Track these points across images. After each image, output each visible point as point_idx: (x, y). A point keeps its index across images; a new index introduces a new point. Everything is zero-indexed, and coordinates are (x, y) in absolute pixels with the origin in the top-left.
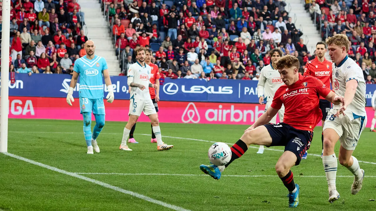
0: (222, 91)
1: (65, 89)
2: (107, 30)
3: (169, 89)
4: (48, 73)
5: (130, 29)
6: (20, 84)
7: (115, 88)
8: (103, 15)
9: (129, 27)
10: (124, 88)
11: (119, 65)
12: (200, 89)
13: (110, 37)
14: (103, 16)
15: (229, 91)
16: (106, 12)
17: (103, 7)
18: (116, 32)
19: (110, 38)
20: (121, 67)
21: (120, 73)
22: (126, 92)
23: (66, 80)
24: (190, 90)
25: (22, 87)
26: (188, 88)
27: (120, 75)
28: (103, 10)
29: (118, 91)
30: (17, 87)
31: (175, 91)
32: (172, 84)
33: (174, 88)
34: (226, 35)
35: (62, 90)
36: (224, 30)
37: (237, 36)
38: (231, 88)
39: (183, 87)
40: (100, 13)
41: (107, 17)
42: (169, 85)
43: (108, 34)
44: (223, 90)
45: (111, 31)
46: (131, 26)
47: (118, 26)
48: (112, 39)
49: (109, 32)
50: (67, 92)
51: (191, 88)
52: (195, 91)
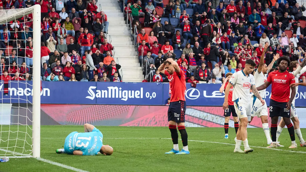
1: (91, 96)
2: (130, 39)
3: (191, 95)
4: (74, 80)
5: (152, 37)
6: (47, 91)
7: (139, 94)
8: (126, 23)
9: (150, 35)
10: (148, 94)
11: (142, 72)
12: (221, 94)
13: (133, 44)
14: (126, 25)
16: (128, 20)
17: (125, 16)
18: (139, 40)
20: (144, 74)
21: (143, 80)
22: (149, 97)
23: (92, 87)
24: (212, 95)
25: (49, 95)
26: (209, 93)
27: (143, 81)
28: (125, 19)
29: (142, 97)
30: (44, 95)
31: (198, 96)
32: (194, 90)
33: (195, 93)
37: (256, 41)
39: (205, 92)
40: (123, 22)
41: (130, 26)
42: (191, 90)
45: (134, 39)
46: (153, 34)
47: (143, 35)
48: (135, 47)
49: (132, 40)
50: (92, 98)
51: (212, 94)
52: (216, 95)
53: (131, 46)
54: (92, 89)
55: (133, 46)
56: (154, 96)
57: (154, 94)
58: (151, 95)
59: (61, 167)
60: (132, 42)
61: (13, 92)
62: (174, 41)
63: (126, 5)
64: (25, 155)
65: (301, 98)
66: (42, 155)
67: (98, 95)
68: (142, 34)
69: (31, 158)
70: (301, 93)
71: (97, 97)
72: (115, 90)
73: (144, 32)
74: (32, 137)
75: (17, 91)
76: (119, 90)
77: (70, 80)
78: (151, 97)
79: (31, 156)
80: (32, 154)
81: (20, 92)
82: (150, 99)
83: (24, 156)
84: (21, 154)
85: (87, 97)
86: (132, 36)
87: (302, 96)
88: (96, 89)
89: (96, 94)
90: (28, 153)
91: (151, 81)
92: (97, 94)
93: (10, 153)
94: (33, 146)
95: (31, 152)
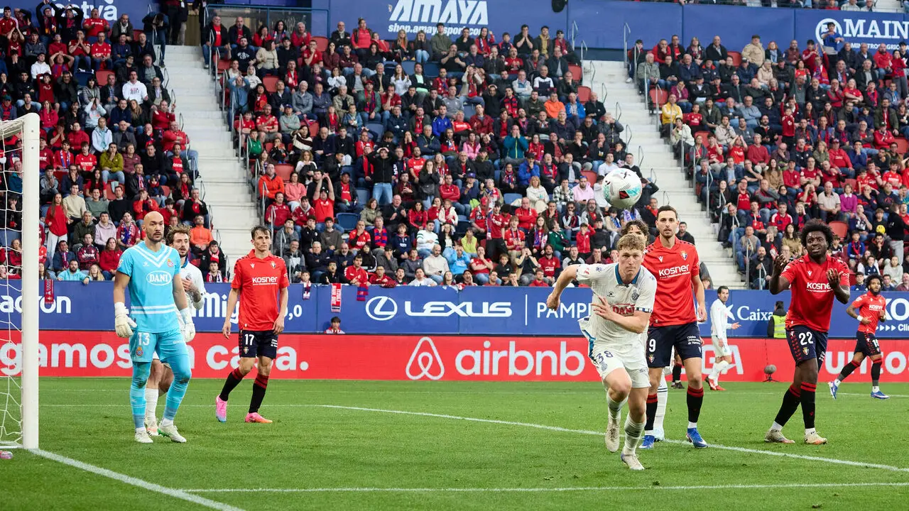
0: (490, 312)
2: (246, 188)
3: (377, 311)
5: (295, 184)
6: (64, 303)
8: (237, 155)
9: (291, 181)
12: (442, 309)
13: (252, 201)
14: (236, 158)
15: (504, 312)
16: (242, 149)
17: (236, 139)
18: (265, 192)
19: (253, 204)
22: (288, 316)
24: (423, 311)
26: (417, 307)
28: (236, 145)
30: (59, 311)
31: (392, 314)
32: (384, 299)
33: (388, 306)
34: (496, 193)
36: (491, 183)
37: (519, 195)
38: (509, 304)
39: (408, 305)
40: (231, 152)
41: (245, 160)
42: (378, 301)
43: (249, 196)
44: (491, 309)
45: (253, 188)
46: (296, 178)
47: (271, 178)
48: (257, 205)
49: (250, 192)
51: (424, 308)
53: (248, 204)
56: (298, 313)
57: (298, 309)
58: (291, 310)
63: (237, 118)
64: (6, 442)
66: (43, 443)
68: (270, 176)
69: (19, 449)
72: (213, 300)
73: (273, 172)
74: (20, 403)
76: (221, 300)
78: (291, 315)
79: (19, 446)
80: (21, 442)
83: (5, 445)
86: (250, 183)
90: (13, 438)
94: (24, 424)
95: (18, 436)
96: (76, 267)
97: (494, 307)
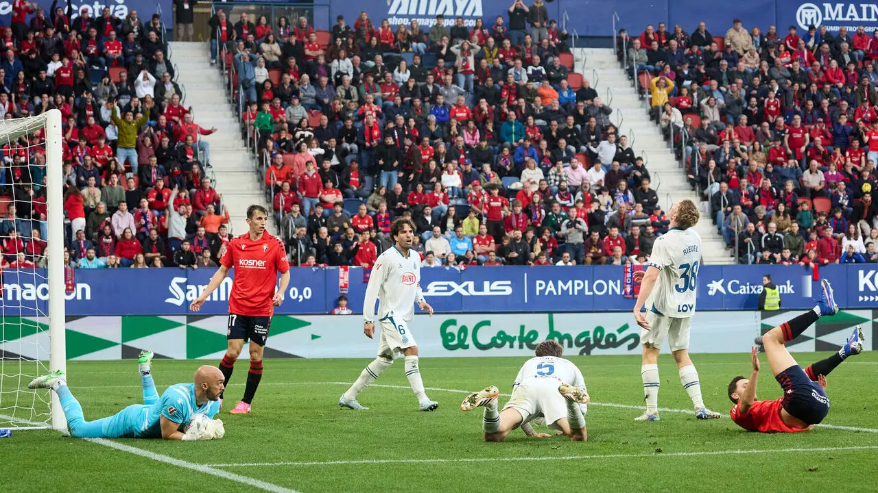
0: (491, 291)
1: (175, 297)
2: (255, 177)
6: (83, 290)
8: (246, 146)
10: (294, 292)
12: (446, 288)
13: (261, 189)
14: (245, 148)
15: (504, 290)
16: (250, 139)
17: (245, 130)
18: (274, 180)
22: (298, 298)
23: (176, 280)
24: (427, 290)
25: (88, 297)
28: (244, 136)
29: (282, 297)
30: (79, 297)
34: (493, 177)
35: (170, 300)
36: (487, 167)
37: (515, 178)
38: (509, 282)
40: (240, 142)
41: (253, 150)
43: (258, 185)
44: (492, 288)
45: (262, 178)
47: (279, 168)
48: (266, 193)
49: (258, 181)
50: (179, 303)
51: (428, 288)
52: (436, 291)
53: (258, 192)
54: (178, 284)
55: (262, 192)
56: (307, 295)
57: (307, 292)
58: (301, 293)
59: (110, 448)
60: (259, 184)
61: (14, 292)
62: (345, 182)
63: (245, 110)
64: (36, 423)
65: (610, 293)
67: (191, 295)
68: (278, 165)
69: (48, 430)
70: (611, 282)
71: (189, 299)
72: (226, 284)
73: (281, 161)
75: (22, 291)
77: (132, 266)
78: (301, 297)
79: (49, 426)
80: (50, 422)
81: (28, 291)
82: (300, 301)
83: (35, 426)
84: (28, 422)
85: (167, 301)
86: (258, 172)
87: (613, 290)
88: (187, 283)
89: (185, 294)
90: (42, 419)
91: (299, 264)
92: (189, 293)
93: (5, 420)
94: (53, 406)
95: (46, 417)
96: (93, 255)
97: (495, 285)
